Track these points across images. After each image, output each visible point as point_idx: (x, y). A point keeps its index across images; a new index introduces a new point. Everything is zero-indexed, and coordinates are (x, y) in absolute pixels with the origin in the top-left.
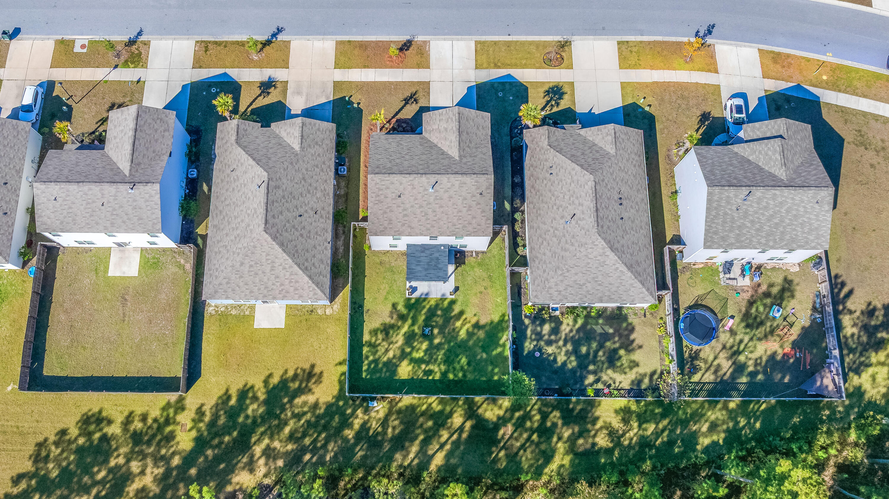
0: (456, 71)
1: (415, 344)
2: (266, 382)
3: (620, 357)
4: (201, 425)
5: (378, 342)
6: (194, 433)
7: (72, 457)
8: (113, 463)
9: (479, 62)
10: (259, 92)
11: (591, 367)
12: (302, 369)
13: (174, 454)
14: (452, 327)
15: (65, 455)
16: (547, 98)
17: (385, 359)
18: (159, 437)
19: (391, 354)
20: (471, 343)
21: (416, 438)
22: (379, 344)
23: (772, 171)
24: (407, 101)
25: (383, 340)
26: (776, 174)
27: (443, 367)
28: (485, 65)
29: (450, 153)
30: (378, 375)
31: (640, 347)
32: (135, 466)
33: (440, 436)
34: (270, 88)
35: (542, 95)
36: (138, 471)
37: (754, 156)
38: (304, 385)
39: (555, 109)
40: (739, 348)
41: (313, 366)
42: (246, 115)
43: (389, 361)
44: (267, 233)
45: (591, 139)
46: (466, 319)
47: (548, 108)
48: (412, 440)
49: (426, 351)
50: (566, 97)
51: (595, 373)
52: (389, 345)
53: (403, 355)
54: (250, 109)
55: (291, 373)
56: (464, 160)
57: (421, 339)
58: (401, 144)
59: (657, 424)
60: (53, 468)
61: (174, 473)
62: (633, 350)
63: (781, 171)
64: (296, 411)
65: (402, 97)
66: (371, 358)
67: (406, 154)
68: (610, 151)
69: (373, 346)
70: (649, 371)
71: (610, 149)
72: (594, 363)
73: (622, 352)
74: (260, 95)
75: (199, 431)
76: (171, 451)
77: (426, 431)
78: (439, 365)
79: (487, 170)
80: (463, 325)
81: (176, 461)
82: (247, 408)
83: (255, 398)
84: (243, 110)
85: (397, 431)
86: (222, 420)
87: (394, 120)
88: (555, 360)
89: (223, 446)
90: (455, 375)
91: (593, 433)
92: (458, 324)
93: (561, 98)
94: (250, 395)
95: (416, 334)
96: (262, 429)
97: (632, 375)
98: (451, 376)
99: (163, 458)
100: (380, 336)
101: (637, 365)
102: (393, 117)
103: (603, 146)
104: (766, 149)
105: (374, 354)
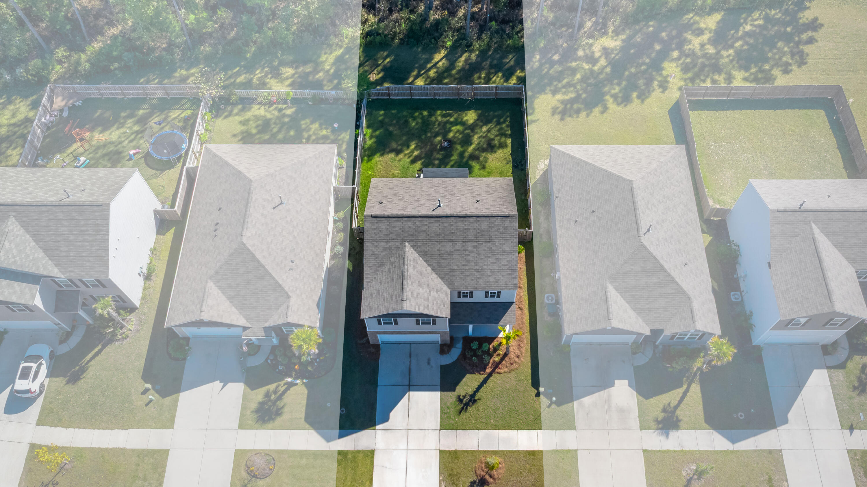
0: (403, 446)
1: (460, 136)
2: (605, 109)
3: (257, 127)
4: (660, 79)
5: (498, 137)
6: (665, 73)
7: (770, 55)
8: (731, 51)
9: (368, 462)
10: (678, 412)
11: (286, 120)
12: (573, 117)
13: (679, 59)
14: (423, 150)
15: (777, 57)
16: (280, 404)
17: (490, 125)
18: (696, 69)
19: (484, 129)
20: (404, 138)
21: (459, 72)
22: (497, 136)
23: (22, 231)
24: (473, 399)
25: (493, 139)
26: (19, 227)
27: (433, 119)
28: (361, 456)
29: (416, 255)
30: (496, 114)
31: (234, 136)
32: (711, 50)
33: (436, 72)
34: (664, 419)
35: (286, 410)
36: (706, 47)
37: (36, 255)
38: (569, 106)
39: (272, 387)
40: (136, 136)
41: (562, 119)
42: (688, 378)
43: (486, 124)
44: (629, 180)
45: (234, 309)
46: (409, 157)
47: (282, 389)
48: (463, 69)
49: (450, 131)
50: (254, 406)
51: (284, 116)
52: (486, 135)
53: (473, 128)
54: (685, 387)
55: (583, 114)
56: (398, 242)
57: (455, 140)
58: (478, 271)
59: (235, 81)
60: (784, 48)
61: (673, 46)
62: (242, 133)
63: (11, 227)
64: (572, 89)
65: (480, 405)
66: (504, 125)
67: (471, 252)
68: (214, 287)
69: (503, 134)
70: (231, 119)
71: (212, 289)
72: (284, 124)
73: (254, 131)
74: (677, 407)
75: (661, 75)
76: (681, 61)
77: (450, 76)
78: (437, 120)
79: (372, 224)
80: (412, 152)
81: (675, 54)
82: (620, 91)
83: (615, 97)
84: (693, 385)
85: (476, 76)
86: (641, 82)
87: (488, 371)
88: (321, 125)
89: (635, 64)
90: (422, 114)
91: (296, 76)
92: (416, 153)
93: (262, 404)
94: (620, 100)
95: (460, 144)
96: (602, 76)
97: (249, 114)
98: (425, 113)
99: (687, 56)
100: (496, 142)
101: (241, 122)
102: (490, 375)
103: (221, 294)
104: (18, 258)
105: (501, 129)
